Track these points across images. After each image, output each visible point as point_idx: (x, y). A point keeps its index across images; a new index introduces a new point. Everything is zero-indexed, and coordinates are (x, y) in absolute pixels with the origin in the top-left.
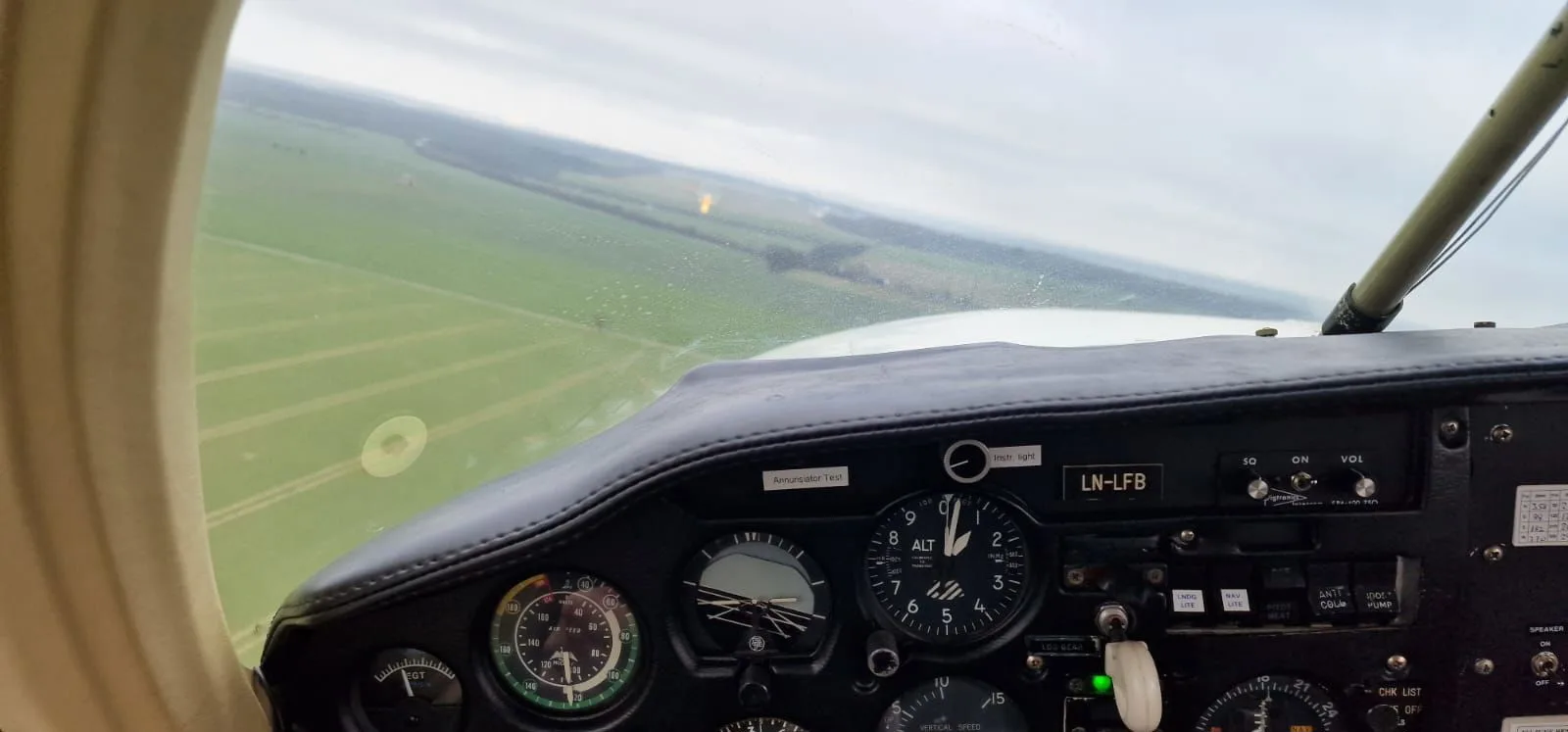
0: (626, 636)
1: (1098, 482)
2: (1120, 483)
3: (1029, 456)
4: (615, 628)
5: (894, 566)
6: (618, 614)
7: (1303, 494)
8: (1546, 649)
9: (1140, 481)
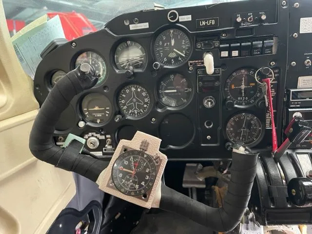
0: (104, 68)
1: (204, 23)
2: (209, 23)
3: (188, 18)
4: (101, 66)
5: (161, 50)
6: (102, 62)
7: (250, 22)
8: (308, 59)
9: (213, 22)
